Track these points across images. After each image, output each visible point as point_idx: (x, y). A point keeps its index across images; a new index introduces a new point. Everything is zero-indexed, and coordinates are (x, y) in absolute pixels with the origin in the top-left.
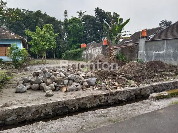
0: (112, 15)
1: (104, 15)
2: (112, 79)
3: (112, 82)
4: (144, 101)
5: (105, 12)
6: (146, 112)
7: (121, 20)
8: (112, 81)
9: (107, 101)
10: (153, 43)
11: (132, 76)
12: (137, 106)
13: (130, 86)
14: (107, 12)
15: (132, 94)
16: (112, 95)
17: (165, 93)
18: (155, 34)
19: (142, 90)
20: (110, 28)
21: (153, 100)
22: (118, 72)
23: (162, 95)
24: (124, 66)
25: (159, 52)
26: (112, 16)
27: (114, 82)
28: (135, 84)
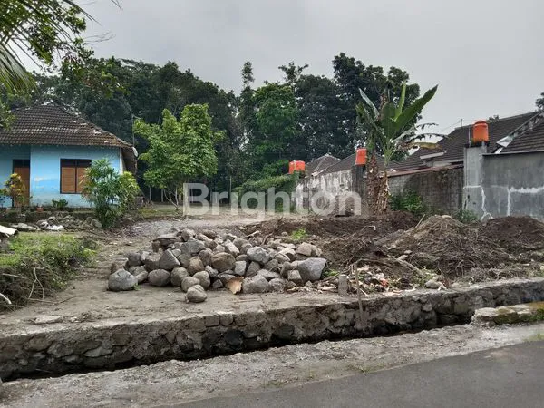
0: (385, 74)
1: (361, 74)
2: (371, 264)
3: (370, 273)
4: (457, 328)
5: (363, 67)
6: (453, 354)
7: (413, 90)
8: (370, 270)
9: (353, 324)
10: (509, 162)
11: (435, 259)
12: (435, 338)
13: (422, 285)
14: (371, 66)
15: (426, 308)
16: (367, 309)
17: (522, 310)
18: (515, 135)
19: (457, 300)
20: (376, 116)
21: (484, 326)
22: (394, 246)
23: (510, 314)
24: (412, 229)
25: (528, 191)
26: (385, 78)
27: (376, 273)
28: (438, 280)
